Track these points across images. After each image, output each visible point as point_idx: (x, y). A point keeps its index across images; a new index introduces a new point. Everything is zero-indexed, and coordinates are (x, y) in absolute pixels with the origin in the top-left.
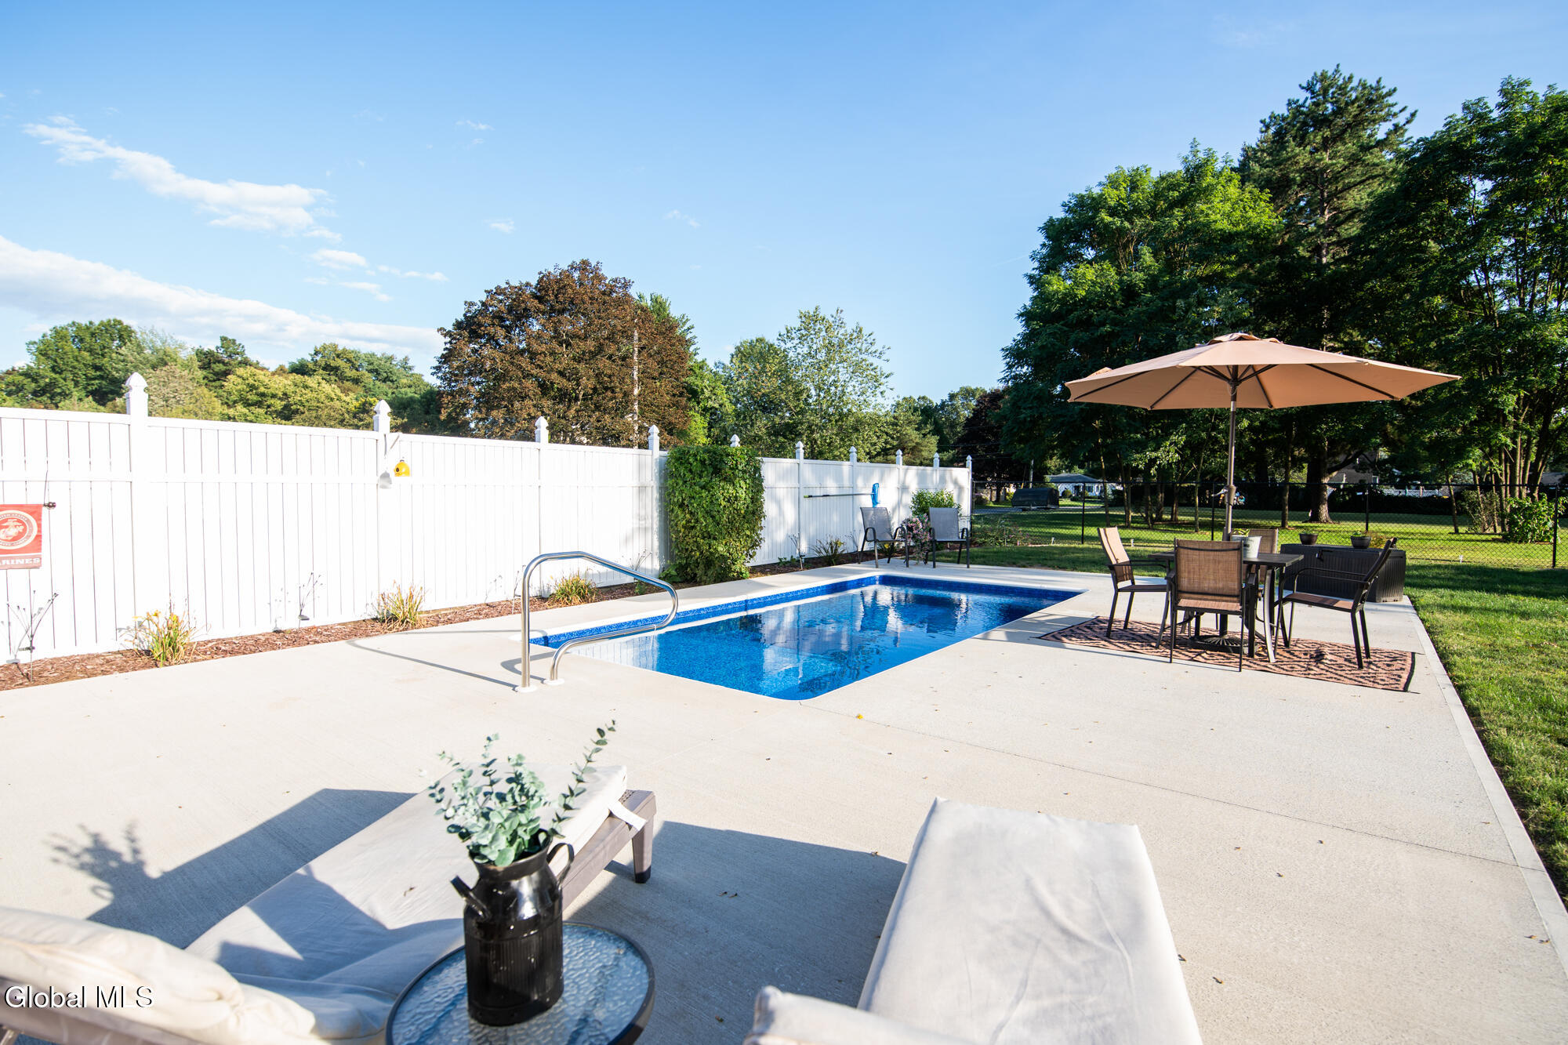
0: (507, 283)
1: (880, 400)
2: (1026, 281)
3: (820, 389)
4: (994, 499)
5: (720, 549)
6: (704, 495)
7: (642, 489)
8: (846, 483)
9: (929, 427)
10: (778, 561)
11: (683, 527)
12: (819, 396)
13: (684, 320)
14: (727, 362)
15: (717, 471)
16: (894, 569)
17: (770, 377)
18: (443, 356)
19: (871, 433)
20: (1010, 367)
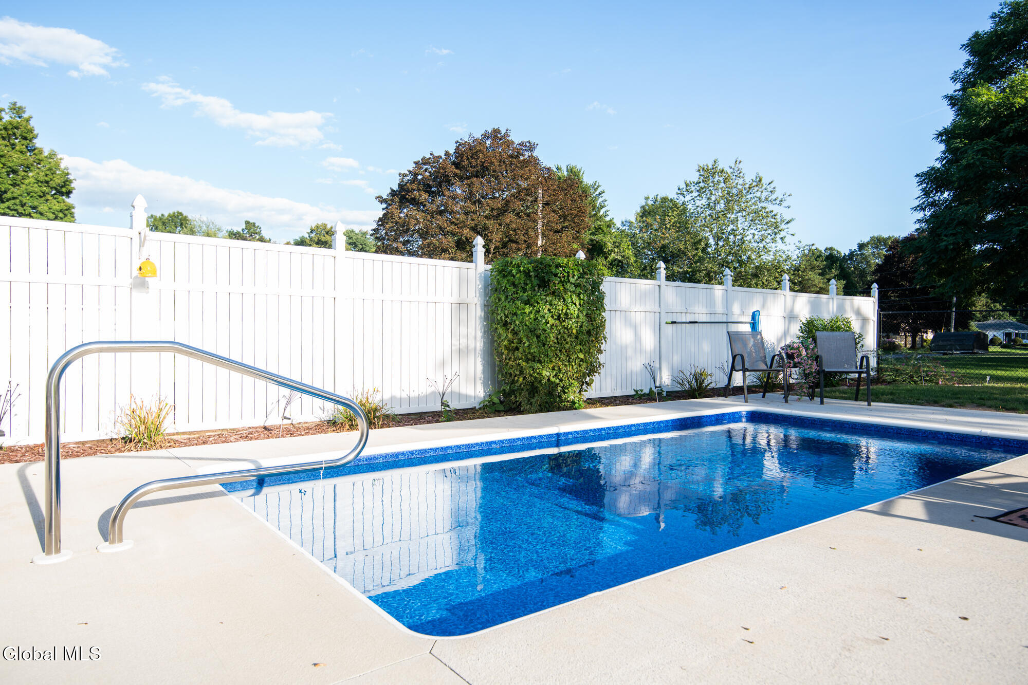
0: (431, 154)
1: (780, 245)
2: (945, 102)
3: (719, 239)
4: (909, 346)
5: (545, 373)
6: (527, 311)
7: (461, 306)
8: (720, 308)
9: (834, 272)
10: (633, 393)
11: (506, 348)
12: (718, 244)
13: (596, 186)
14: (633, 220)
15: (544, 284)
16: (768, 404)
17: (670, 229)
18: (380, 220)
19: (771, 279)
20: (926, 193)
